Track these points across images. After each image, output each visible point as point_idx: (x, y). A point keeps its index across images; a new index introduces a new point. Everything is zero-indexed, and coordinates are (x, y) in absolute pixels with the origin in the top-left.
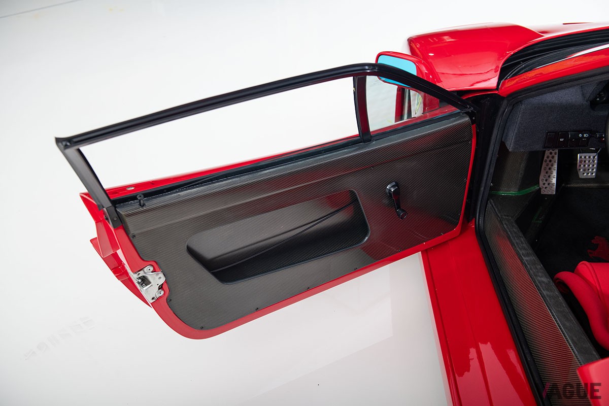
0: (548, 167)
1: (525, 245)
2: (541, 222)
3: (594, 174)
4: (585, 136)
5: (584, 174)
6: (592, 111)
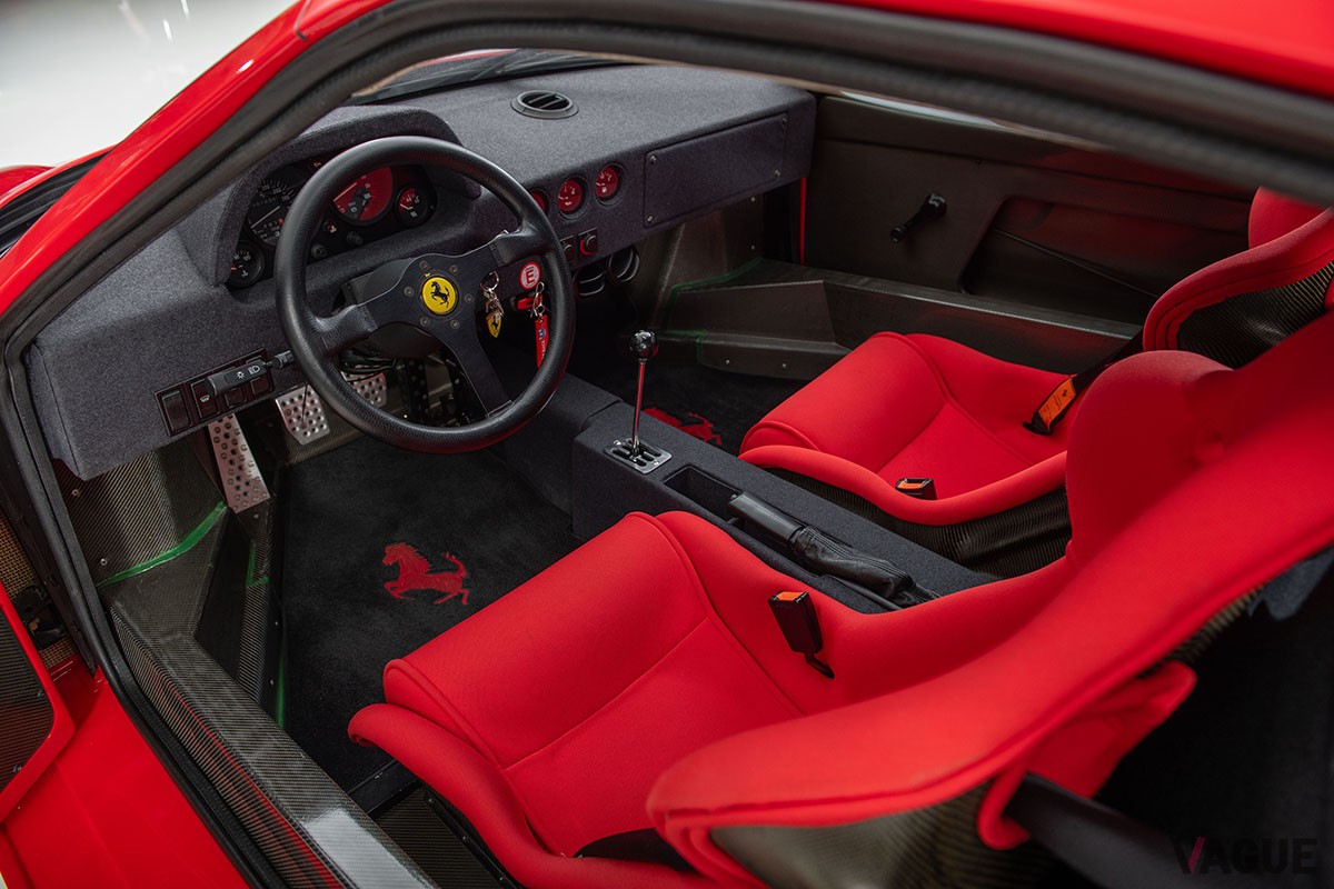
0: (228, 451)
1: (239, 709)
2: (266, 578)
3: (325, 427)
4: (252, 371)
5: (306, 433)
6: (242, 305)
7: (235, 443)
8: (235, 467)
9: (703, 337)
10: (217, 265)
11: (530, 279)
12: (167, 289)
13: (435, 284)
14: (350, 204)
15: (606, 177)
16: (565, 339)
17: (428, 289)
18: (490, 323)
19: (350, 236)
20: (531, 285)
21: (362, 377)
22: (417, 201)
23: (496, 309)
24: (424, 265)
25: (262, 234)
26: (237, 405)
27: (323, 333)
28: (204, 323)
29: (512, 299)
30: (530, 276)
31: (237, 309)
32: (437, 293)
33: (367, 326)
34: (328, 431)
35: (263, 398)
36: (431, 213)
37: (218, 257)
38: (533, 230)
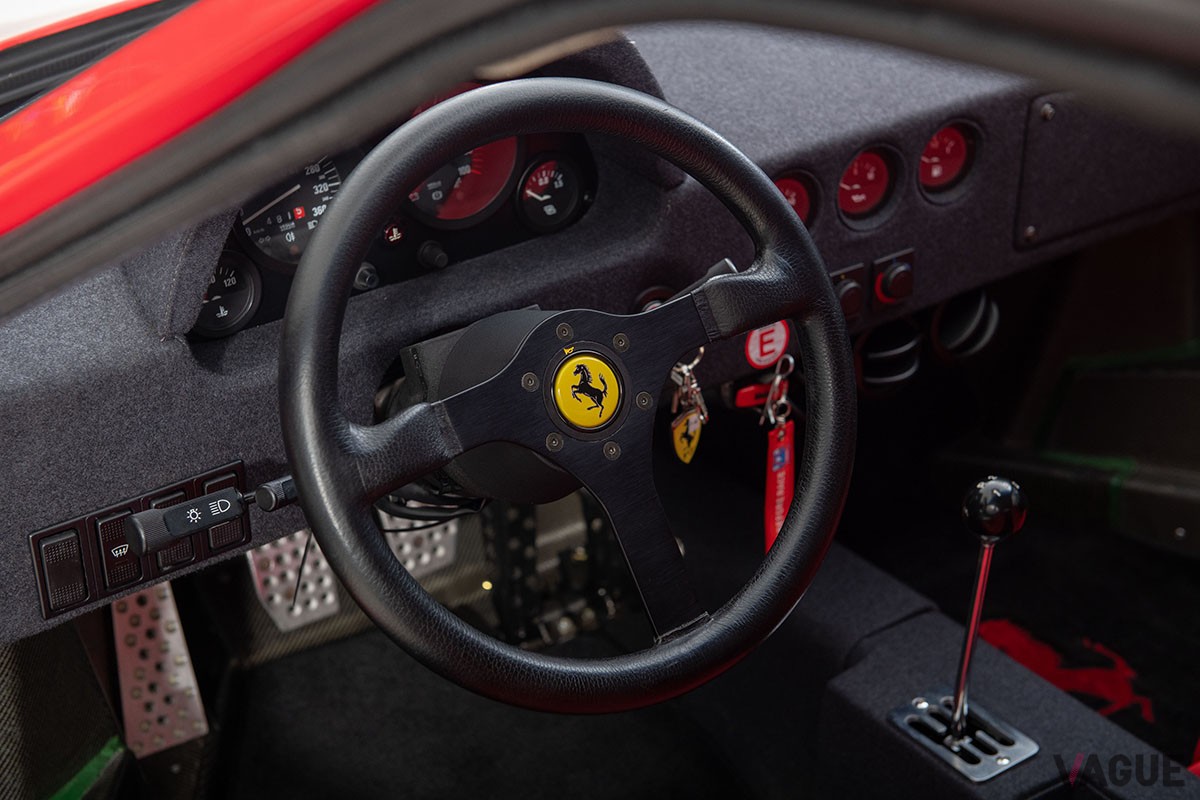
0: (140, 631)
3: (331, 598)
4: (215, 509)
5: (291, 609)
6: (210, 378)
7: (156, 616)
8: (149, 665)
9: (1125, 473)
10: (176, 300)
11: (767, 348)
12: (78, 339)
13: (581, 369)
14: (431, 186)
15: (943, 145)
16: (830, 496)
17: (566, 378)
18: (678, 433)
19: (425, 249)
20: (767, 360)
21: (419, 524)
22: (559, 184)
23: (691, 406)
24: (565, 331)
25: (263, 235)
26: (177, 566)
27: (359, 456)
28: (138, 407)
29: (727, 385)
30: (768, 344)
31: (201, 384)
32: (584, 387)
33: (445, 447)
34: (335, 609)
35: (228, 555)
36: (583, 208)
37: (179, 286)
38: (785, 270)
